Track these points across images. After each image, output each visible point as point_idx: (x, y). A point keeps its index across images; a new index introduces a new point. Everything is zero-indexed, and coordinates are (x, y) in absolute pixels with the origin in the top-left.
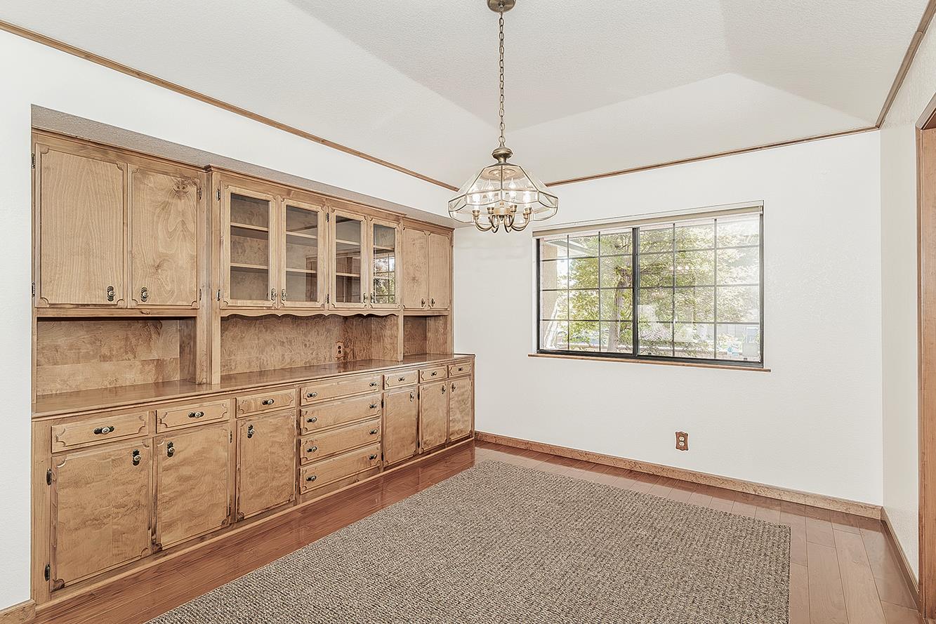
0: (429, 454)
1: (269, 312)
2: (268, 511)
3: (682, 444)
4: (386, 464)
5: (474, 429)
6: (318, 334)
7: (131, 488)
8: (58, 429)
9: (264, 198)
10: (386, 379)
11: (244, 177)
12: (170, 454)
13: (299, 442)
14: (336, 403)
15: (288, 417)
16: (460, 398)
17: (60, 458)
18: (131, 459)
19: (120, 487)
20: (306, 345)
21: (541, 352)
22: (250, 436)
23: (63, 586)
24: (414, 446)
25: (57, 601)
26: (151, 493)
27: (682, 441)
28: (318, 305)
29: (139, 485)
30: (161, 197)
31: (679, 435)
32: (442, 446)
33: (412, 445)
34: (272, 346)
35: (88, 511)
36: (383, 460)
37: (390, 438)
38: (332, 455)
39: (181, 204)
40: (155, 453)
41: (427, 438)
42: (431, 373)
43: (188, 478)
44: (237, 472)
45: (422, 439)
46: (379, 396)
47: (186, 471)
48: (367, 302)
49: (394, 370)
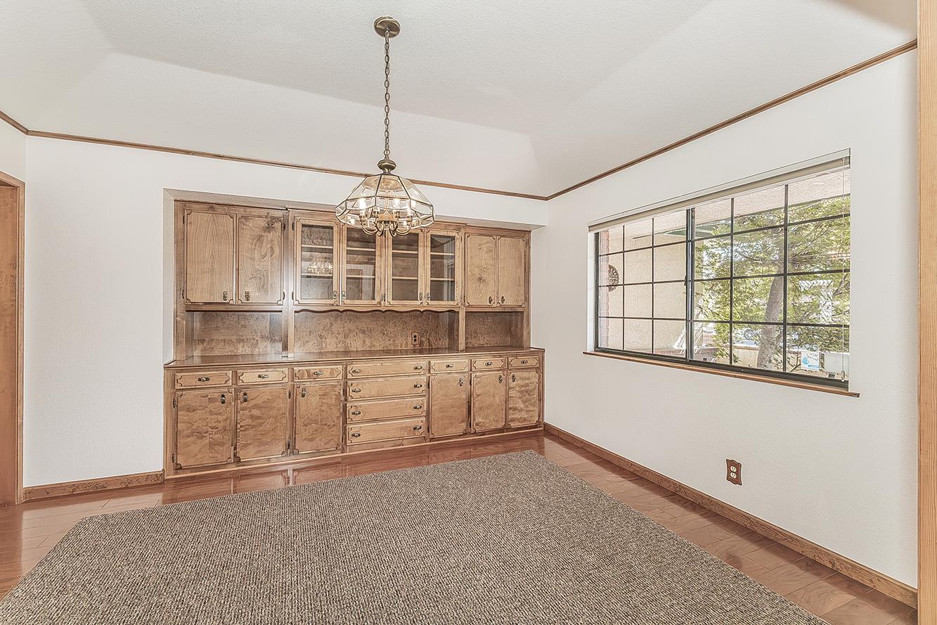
0: (484, 435)
1: (333, 308)
2: (318, 452)
3: (733, 476)
4: (431, 436)
5: (543, 419)
6: (395, 326)
7: (220, 418)
8: (179, 375)
9: (328, 225)
10: (432, 364)
12: (245, 400)
13: (345, 407)
14: (379, 380)
15: (336, 386)
16: (523, 389)
17: (180, 393)
18: (220, 398)
19: (214, 416)
20: (384, 334)
21: (600, 350)
22: (303, 396)
23: (181, 468)
24: (464, 425)
25: (178, 476)
26: (233, 423)
27: (734, 471)
28: (374, 302)
29: (225, 417)
30: (257, 232)
31: (731, 463)
32: (501, 430)
33: (462, 424)
34: (355, 333)
35: (194, 427)
36: (429, 432)
37: (435, 414)
38: (375, 420)
39: (270, 236)
40: (236, 399)
41: (479, 419)
42: (485, 362)
43: (258, 418)
44: (293, 420)
45: (474, 420)
46: (424, 378)
47: (256, 412)
48: (424, 300)
49: (442, 358)
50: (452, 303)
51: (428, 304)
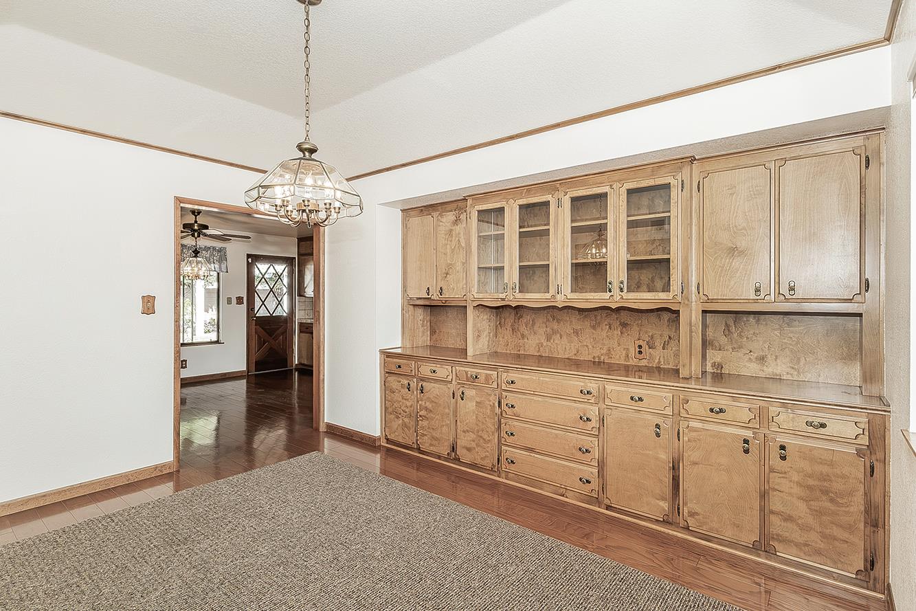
2: (473, 466)
4: (607, 502)
6: (610, 328)
9: (499, 206)
10: (608, 391)
11: (486, 195)
12: (422, 392)
13: (500, 423)
15: (490, 395)
19: (404, 401)
22: (462, 399)
23: (388, 439)
24: (667, 506)
26: (415, 411)
28: (548, 296)
30: (449, 227)
33: (664, 503)
36: (602, 493)
37: (613, 471)
38: (531, 450)
39: (458, 228)
40: (417, 389)
41: (693, 507)
43: (430, 411)
44: (456, 422)
45: (685, 504)
46: (596, 410)
47: (429, 405)
48: (616, 291)
49: (627, 384)
50: (662, 295)
51: (622, 298)
